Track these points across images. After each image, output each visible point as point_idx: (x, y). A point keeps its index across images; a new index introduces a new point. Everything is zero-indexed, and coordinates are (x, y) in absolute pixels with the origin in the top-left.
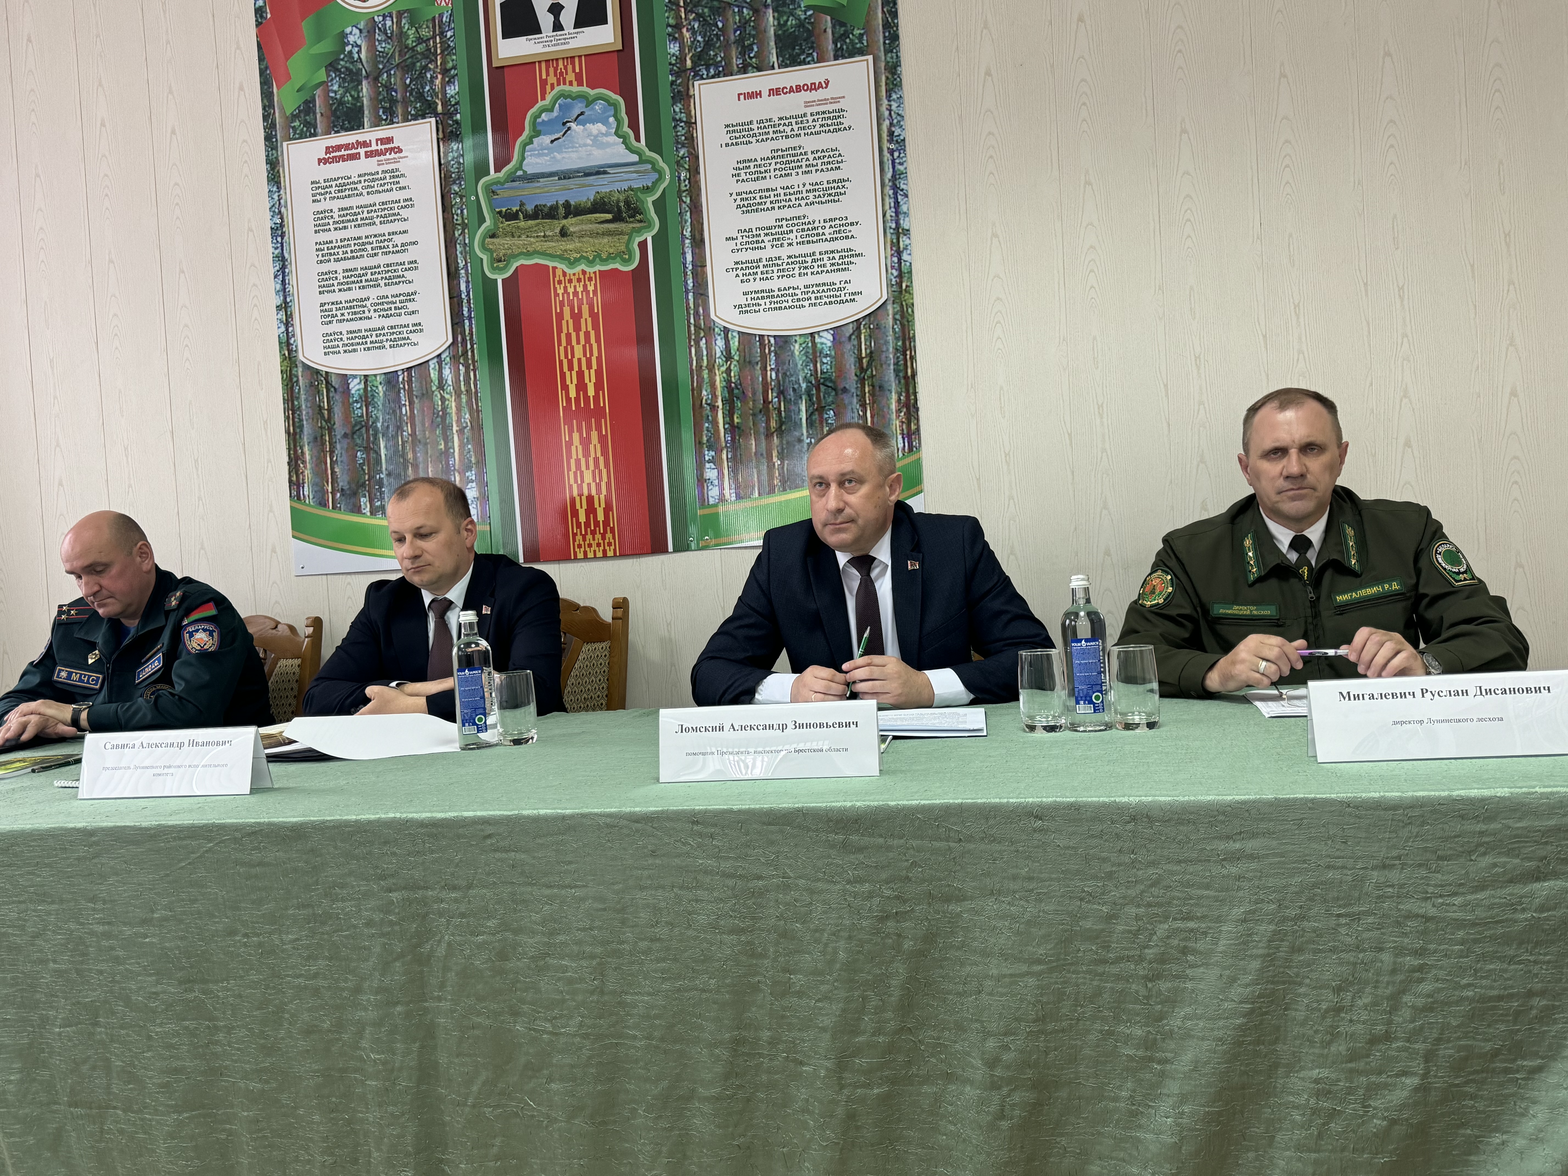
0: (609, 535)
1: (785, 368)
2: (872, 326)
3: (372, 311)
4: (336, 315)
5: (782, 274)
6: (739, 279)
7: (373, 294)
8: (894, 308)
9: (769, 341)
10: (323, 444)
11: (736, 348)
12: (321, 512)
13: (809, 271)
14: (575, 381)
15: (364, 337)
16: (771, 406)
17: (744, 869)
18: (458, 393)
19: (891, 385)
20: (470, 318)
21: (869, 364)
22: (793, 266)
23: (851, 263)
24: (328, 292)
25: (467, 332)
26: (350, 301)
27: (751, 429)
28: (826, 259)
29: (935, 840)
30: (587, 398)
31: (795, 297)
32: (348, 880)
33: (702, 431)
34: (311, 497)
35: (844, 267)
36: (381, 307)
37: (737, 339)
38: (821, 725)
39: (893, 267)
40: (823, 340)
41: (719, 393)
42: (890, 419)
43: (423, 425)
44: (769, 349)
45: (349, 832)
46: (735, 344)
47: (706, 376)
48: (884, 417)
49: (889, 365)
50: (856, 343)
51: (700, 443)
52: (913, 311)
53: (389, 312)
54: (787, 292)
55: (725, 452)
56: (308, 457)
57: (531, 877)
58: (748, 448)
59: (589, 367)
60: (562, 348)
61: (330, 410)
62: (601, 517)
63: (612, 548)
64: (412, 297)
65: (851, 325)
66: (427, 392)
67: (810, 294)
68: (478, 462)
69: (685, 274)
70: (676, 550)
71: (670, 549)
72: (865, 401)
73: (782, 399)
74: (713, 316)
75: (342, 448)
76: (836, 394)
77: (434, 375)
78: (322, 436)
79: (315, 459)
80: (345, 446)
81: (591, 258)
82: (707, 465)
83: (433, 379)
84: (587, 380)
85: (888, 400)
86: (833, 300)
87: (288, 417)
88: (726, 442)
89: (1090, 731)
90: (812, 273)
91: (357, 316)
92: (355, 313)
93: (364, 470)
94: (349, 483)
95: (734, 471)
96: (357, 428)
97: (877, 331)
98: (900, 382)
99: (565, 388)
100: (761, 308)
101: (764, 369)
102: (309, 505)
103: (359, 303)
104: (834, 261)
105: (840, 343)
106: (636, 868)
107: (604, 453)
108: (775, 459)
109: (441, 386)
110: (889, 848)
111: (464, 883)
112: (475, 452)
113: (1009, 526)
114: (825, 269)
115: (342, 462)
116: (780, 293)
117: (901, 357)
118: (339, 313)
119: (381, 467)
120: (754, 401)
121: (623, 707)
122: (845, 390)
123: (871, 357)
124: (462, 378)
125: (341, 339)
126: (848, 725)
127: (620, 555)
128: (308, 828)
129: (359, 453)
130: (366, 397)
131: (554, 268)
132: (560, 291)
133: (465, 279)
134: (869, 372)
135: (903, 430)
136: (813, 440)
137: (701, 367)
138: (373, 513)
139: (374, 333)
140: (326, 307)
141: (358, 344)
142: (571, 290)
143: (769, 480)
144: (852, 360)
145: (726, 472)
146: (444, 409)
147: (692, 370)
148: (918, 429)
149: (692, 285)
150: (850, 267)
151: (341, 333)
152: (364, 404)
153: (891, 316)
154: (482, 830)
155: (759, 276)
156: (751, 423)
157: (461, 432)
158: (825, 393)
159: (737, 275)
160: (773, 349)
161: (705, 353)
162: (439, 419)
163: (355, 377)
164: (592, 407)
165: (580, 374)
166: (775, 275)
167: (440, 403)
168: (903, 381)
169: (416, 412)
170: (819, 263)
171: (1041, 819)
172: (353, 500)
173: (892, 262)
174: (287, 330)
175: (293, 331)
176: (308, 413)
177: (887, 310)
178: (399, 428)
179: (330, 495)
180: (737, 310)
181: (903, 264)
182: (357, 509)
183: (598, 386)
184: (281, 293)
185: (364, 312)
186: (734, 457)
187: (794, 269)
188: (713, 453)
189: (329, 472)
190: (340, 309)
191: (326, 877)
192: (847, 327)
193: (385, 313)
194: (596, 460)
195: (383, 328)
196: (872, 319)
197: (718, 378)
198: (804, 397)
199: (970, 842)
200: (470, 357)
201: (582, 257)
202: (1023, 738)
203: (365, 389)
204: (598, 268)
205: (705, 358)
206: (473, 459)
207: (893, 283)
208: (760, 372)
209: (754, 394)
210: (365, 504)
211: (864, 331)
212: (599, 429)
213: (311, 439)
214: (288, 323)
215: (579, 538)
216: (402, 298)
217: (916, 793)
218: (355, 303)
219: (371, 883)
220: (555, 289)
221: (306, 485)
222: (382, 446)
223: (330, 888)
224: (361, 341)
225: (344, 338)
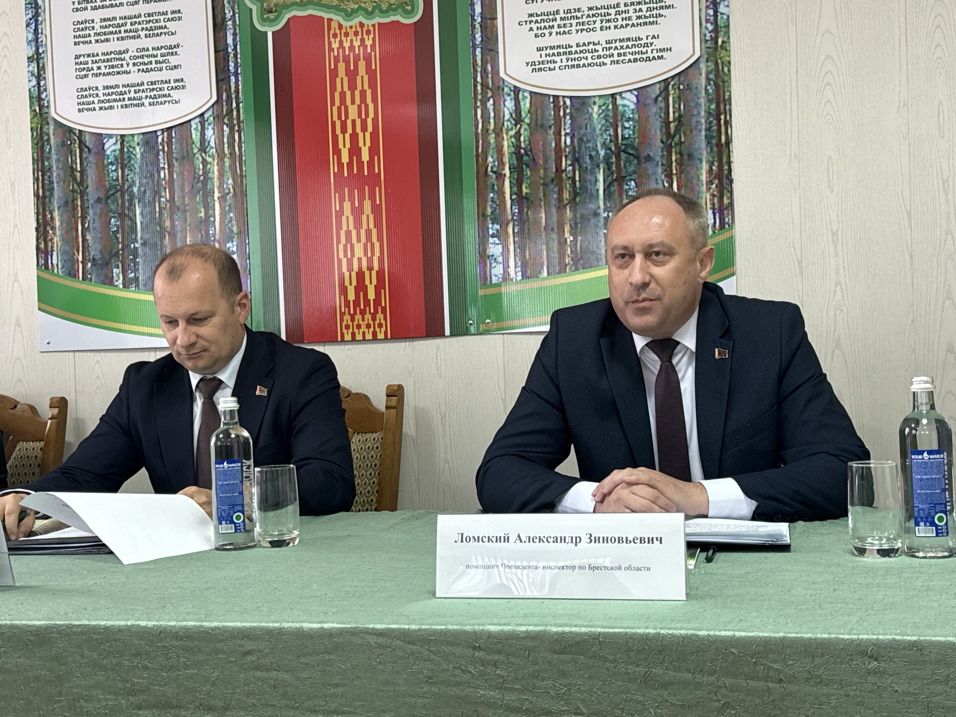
0: (380, 316)
1: (582, 132)
2: (681, 87)
3: (131, 65)
4: (92, 69)
5: (582, 27)
6: (532, 33)
7: (132, 45)
8: (707, 67)
9: (565, 103)
10: (75, 208)
11: (527, 110)
12: (70, 283)
13: (612, 25)
14: (348, 145)
15: (121, 93)
16: (564, 175)
17: (531, 702)
18: (221, 157)
19: (701, 154)
20: (236, 74)
21: (678, 129)
22: (594, 19)
23: (660, 16)
24: (84, 43)
25: (233, 89)
26: (107, 54)
27: (541, 200)
28: (631, 11)
29: (752, 679)
30: (360, 163)
31: (596, 54)
32: (94, 692)
33: (486, 202)
34: (60, 266)
35: (651, 20)
36: (141, 60)
37: (528, 100)
38: (620, 540)
39: (707, 21)
40: (626, 102)
41: (506, 159)
42: (699, 192)
43: (183, 190)
44: (565, 112)
45: (97, 639)
46: (525, 105)
47: (492, 141)
48: (693, 189)
49: (700, 131)
50: (662, 105)
51: (484, 215)
52: (729, 71)
53: (149, 67)
54: (586, 48)
55: (511, 225)
56: (57, 223)
57: (294, 700)
58: (537, 222)
59: (364, 129)
60: (335, 109)
61: (82, 172)
62: (371, 295)
63: (383, 329)
64: (175, 50)
65: (658, 86)
66: (188, 155)
67: (612, 51)
68: (239, 233)
69: (473, 27)
70: (452, 335)
71: (447, 332)
72: (672, 171)
73: (577, 167)
74: (502, 74)
75: (95, 214)
76: (639, 163)
77: (196, 136)
78: (74, 200)
79: (65, 225)
80: (98, 212)
81: (370, 9)
82: (491, 240)
83: (195, 140)
84: (361, 144)
85: (698, 170)
86: (638, 56)
87: (38, 179)
88: (513, 215)
89: (930, 558)
90: (616, 27)
91: (115, 70)
92: (113, 67)
93: (117, 239)
94: (101, 252)
95: (521, 248)
96: (111, 192)
97: (687, 92)
98: (712, 150)
99: (337, 152)
100: (557, 66)
101: (558, 134)
102: (58, 275)
103: (117, 56)
104: (640, 14)
105: (645, 105)
106: (410, 695)
107: (378, 223)
108: (567, 235)
109: (203, 149)
110: (698, 686)
111: (222, 704)
112: (237, 221)
113: (835, 316)
114: (630, 23)
115: (94, 229)
116: (578, 49)
117: (715, 122)
118: (95, 66)
119: (136, 236)
120: (545, 169)
121: (393, 508)
122: (649, 158)
123: (680, 121)
124: (225, 140)
125: (97, 95)
126: (651, 541)
127: (391, 338)
128: (53, 633)
129: (113, 220)
130: (122, 158)
131: (330, 20)
132: (335, 46)
133: (232, 31)
134: (676, 139)
135: (713, 204)
136: (610, 214)
137: (487, 130)
138: (126, 285)
139: (133, 89)
140: (82, 59)
141: (115, 100)
142: (347, 45)
143: (560, 258)
144: (658, 124)
145: (511, 248)
146: (206, 173)
147: (477, 134)
148: (731, 204)
149: (479, 39)
150: (659, 20)
151: (97, 88)
152: (120, 166)
153: (704, 76)
154: (242, 646)
155: (556, 29)
156: (542, 194)
157: (222, 199)
158: (626, 162)
159: (531, 29)
160: (568, 111)
161: (492, 115)
162: (200, 185)
163: (110, 136)
164: (366, 173)
165: (354, 137)
166: (574, 28)
167: (201, 167)
168: (715, 149)
169: (175, 176)
170: (624, 15)
171: (876, 660)
172: (104, 271)
173: (707, 14)
174: (39, 83)
175: (45, 85)
176: (58, 175)
177: (699, 68)
178: (157, 193)
179: (81, 265)
180: (530, 68)
181: (719, 16)
182: (109, 281)
183: (373, 151)
184: (33, 44)
185: (122, 66)
186: (522, 230)
187: (595, 22)
188: (497, 227)
189: (80, 239)
190: (96, 62)
191: (71, 687)
192: (653, 87)
193: (145, 67)
194: (369, 232)
195: (143, 84)
196: (682, 79)
197: (505, 143)
198: (601, 166)
199: (792, 682)
200: (235, 117)
201: (360, 8)
202: (852, 562)
203: (122, 149)
204: (377, 20)
205: (492, 121)
206: (235, 229)
207: (708, 38)
208: (553, 137)
209: (546, 161)
210: (118, 275)
211: (672, 92)
212: (372, 198)
213: (62, 202)
214: (39, 76)
215: (347, 317)
216: (163, 51)
217: (729, 622)
218: (113, 56)
219: (120, 698)
220: (330, 43)
221: (55, 254)
222: (138, 212)
223: (74, 700)
224: (118, 97)
225: (100, 94)
